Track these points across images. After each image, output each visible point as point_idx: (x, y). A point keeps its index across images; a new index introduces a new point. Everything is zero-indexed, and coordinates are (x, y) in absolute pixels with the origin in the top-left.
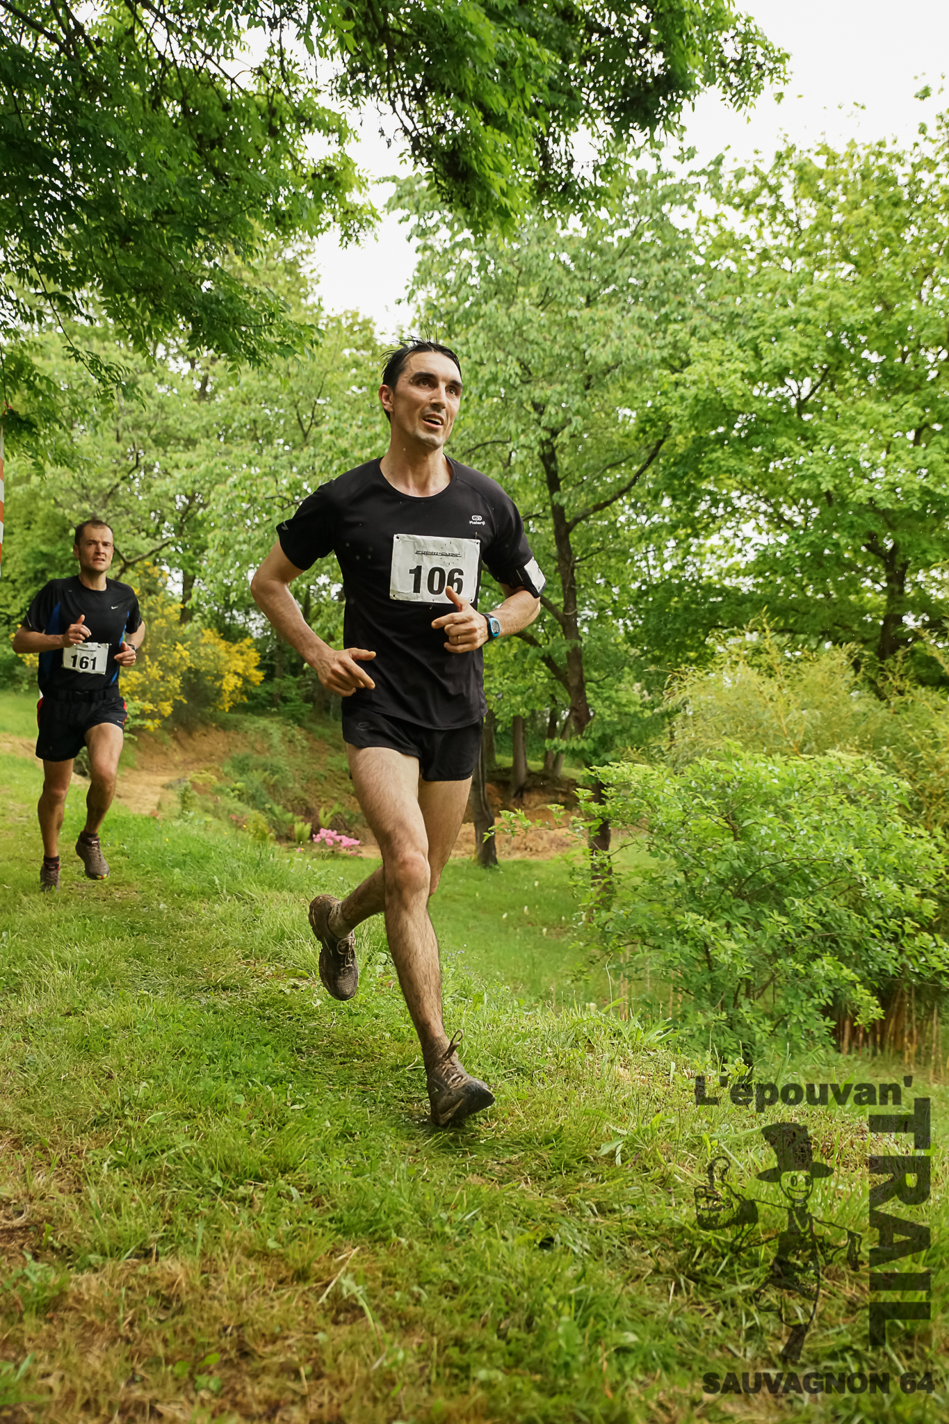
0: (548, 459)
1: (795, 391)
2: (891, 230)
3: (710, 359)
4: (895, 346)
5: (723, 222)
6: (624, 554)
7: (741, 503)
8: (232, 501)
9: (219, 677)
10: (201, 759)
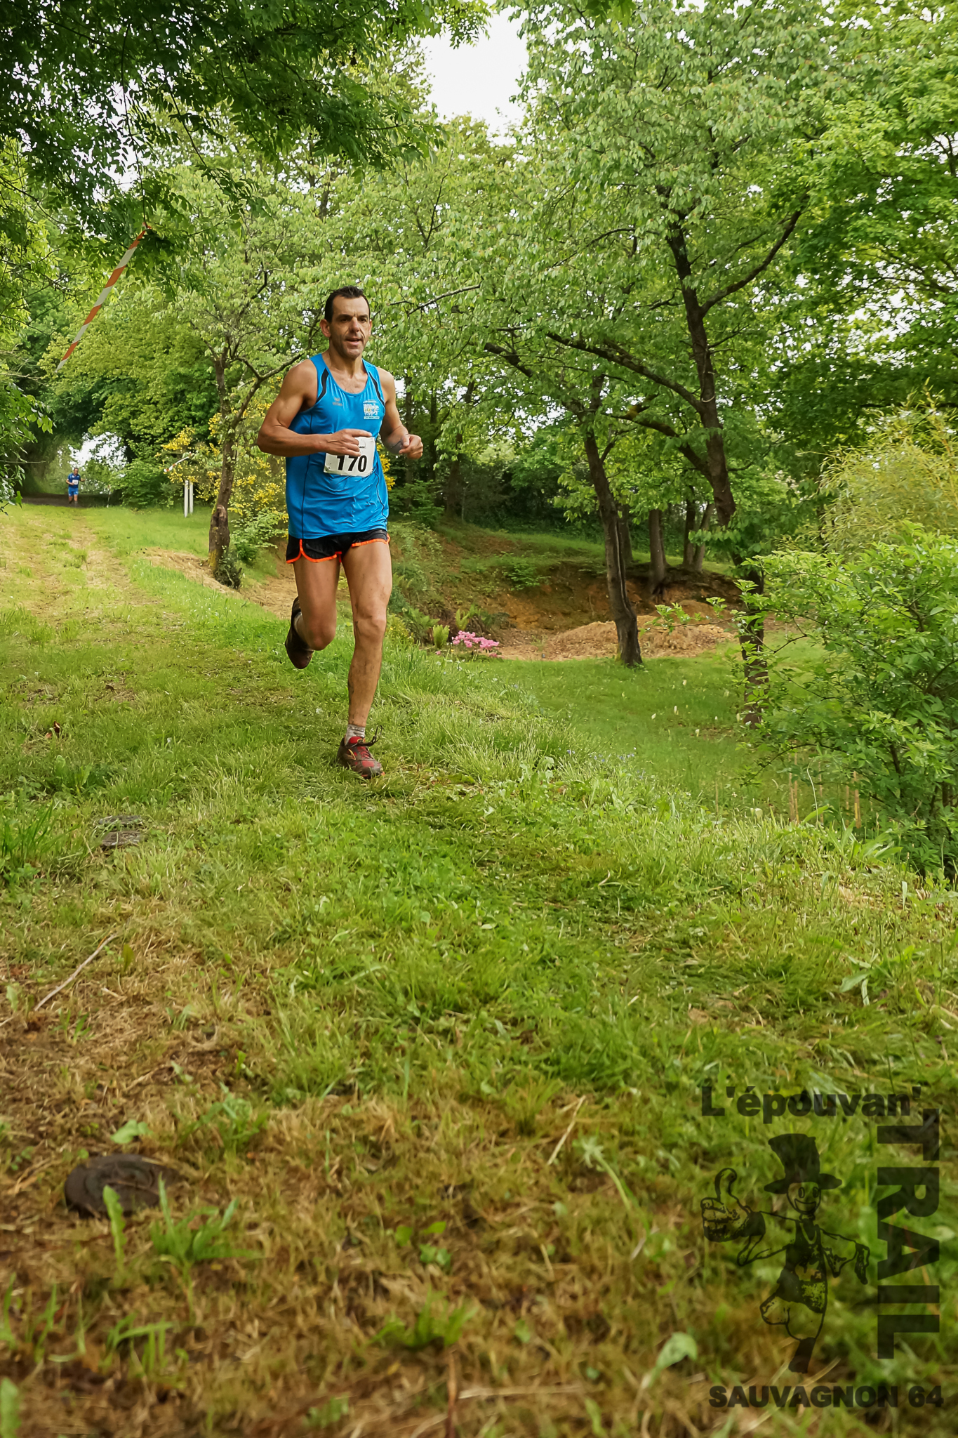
0: (676, 242)
6: (761, 337)
7: (888, 273)
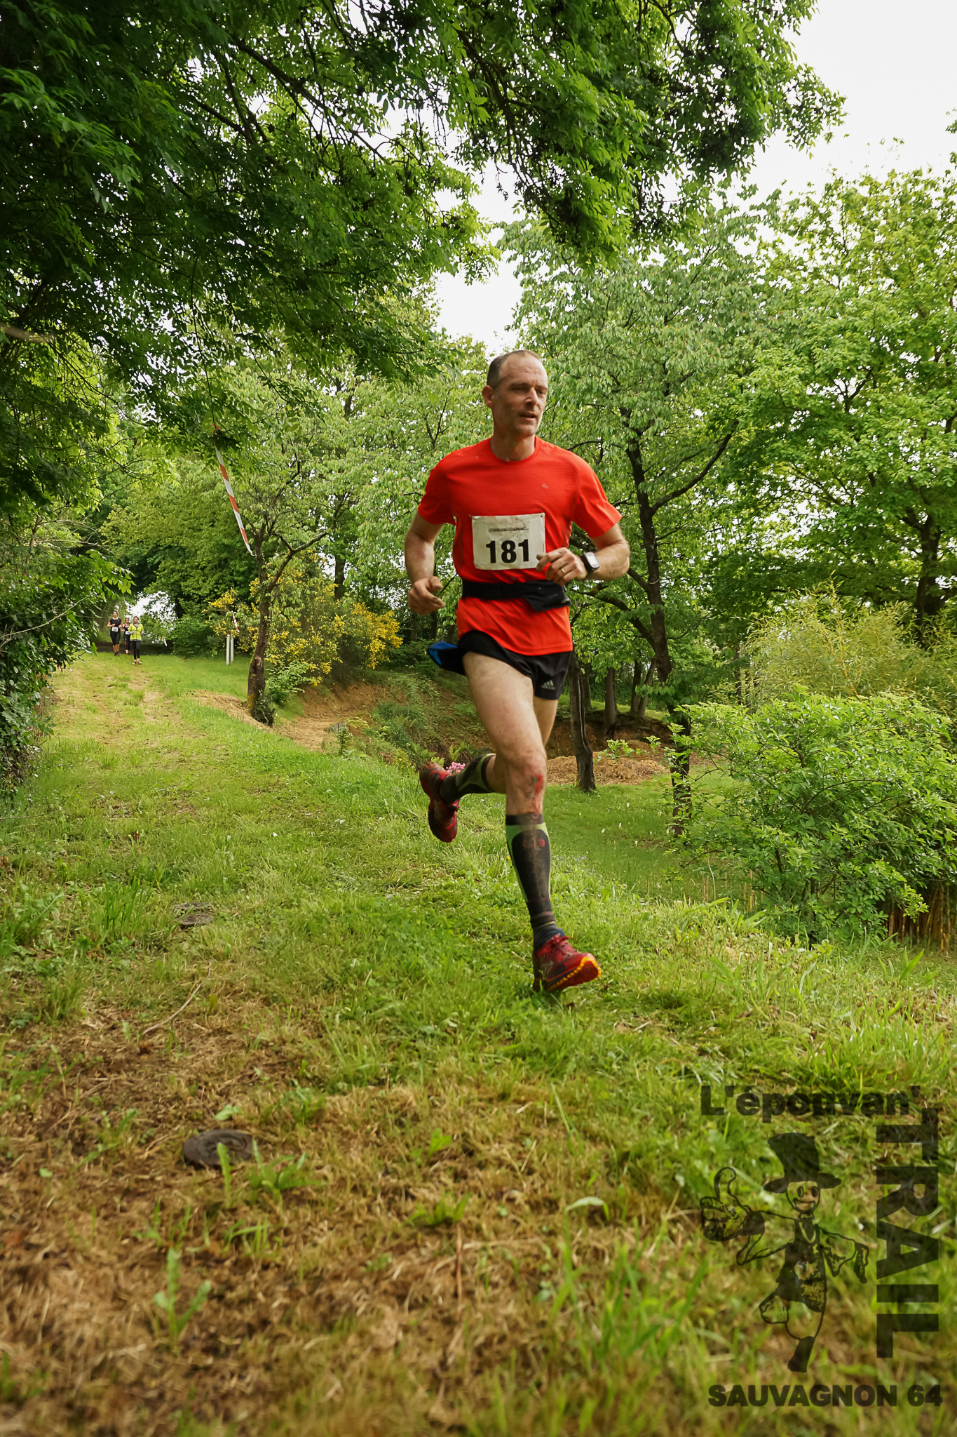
0: (634, 455)
1: (843, 389)
2: (926, 247)
3: (772, 364)
4: (929, 348)
5: (780, 246)
6: (697, 532)
7: (797, 486)
8: (378, 498)
9: (367, 641)
10: (356, 707)
